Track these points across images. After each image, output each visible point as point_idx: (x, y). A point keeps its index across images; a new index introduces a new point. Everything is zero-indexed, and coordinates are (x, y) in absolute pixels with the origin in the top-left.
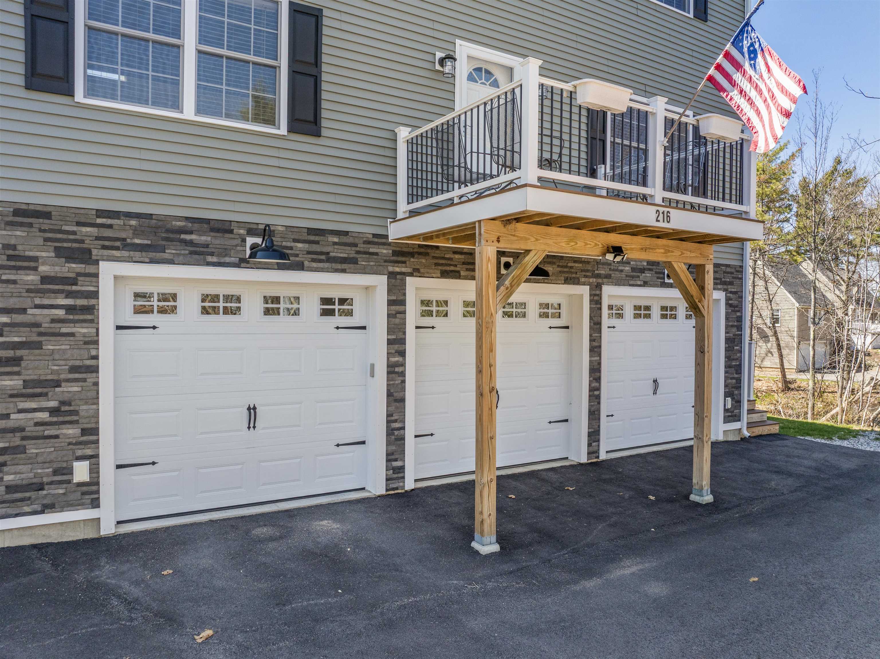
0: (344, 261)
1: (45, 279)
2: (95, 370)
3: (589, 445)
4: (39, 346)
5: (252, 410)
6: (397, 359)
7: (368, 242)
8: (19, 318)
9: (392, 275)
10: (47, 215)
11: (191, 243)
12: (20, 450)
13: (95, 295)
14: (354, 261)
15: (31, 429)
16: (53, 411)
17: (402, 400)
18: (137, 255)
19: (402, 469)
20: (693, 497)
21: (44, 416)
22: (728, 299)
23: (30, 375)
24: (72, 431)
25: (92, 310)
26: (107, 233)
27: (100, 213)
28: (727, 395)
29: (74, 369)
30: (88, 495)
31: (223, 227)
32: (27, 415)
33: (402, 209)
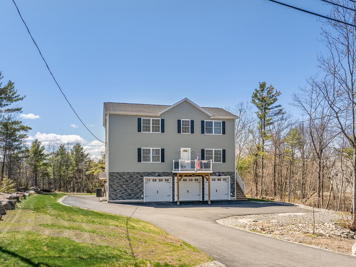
0: (167, 175)
1: (139, 179)
2: (143, 187)
3: (202, 198)
4: (139, 185)
5: (158, 191)
6: (174, 186)
7: (170, 173)
8: (137, 182)
9: (173, 177)
10: (139, 173)
11: (152, 175)
12: (137, 194)
13: (143, 180)
14: (168, 175)
15: (138, 192)
16: (140, 190)
17: (174, 191)
18: (147, 176)
19: (174, 199)
20: (208, 203)
21: (139, 191)
22: (231, 177)
23: (138, 187)
24: (141, 192)
25: (143, 181)
26: (144, 174)
27: (144, 172)
28: (231, 193)
29: (142, 187)
30: (143, 198)
31: (155, 173)
32: (138, 191)
33: (174, 169)
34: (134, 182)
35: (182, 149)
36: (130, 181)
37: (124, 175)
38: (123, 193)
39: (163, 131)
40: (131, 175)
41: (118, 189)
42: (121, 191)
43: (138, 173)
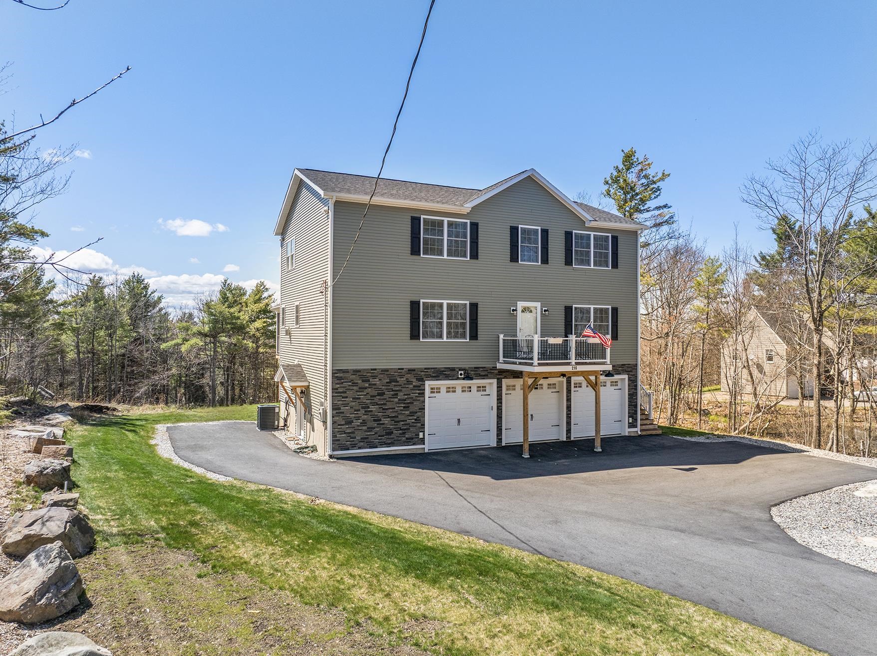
0: (484, 376)
1: (414, 386)
2: (424, 409)
3: (567, 434)
4: (413, 403)
5: (459, 420)
6: (500, 405)
7: (491, 369)
8: (409, 396)
9: (498, 379)
10: (414, 370)
11: (445, 374)
12: (408, 429)
13: (424, 390)
14: (487, 375)
15: (411, 424)
16: (416, 420)
17: (501, 417)
18: (433, 379)
19: (501, 439)
20: (595, 450)
21: (413, 421)
22: (629, 378)
23: (411, 411)
24: (419, 425)
25: (423, 393)
26: (427, 373)
27: (425, 369)
28: (629, 417)
29: (420, 409)
30: (422, 441)
31: (453, 369)
32: (411, 420)
33: (501, 359)
34: (401, 396)
35: (521, 305)
36: (388, 394)
37: (374, 377)
38: (370, 429)
39: (475, 255)
40: (392, 377)
41: (358, 418)
42: (364, 423)
43: (411, 371)
